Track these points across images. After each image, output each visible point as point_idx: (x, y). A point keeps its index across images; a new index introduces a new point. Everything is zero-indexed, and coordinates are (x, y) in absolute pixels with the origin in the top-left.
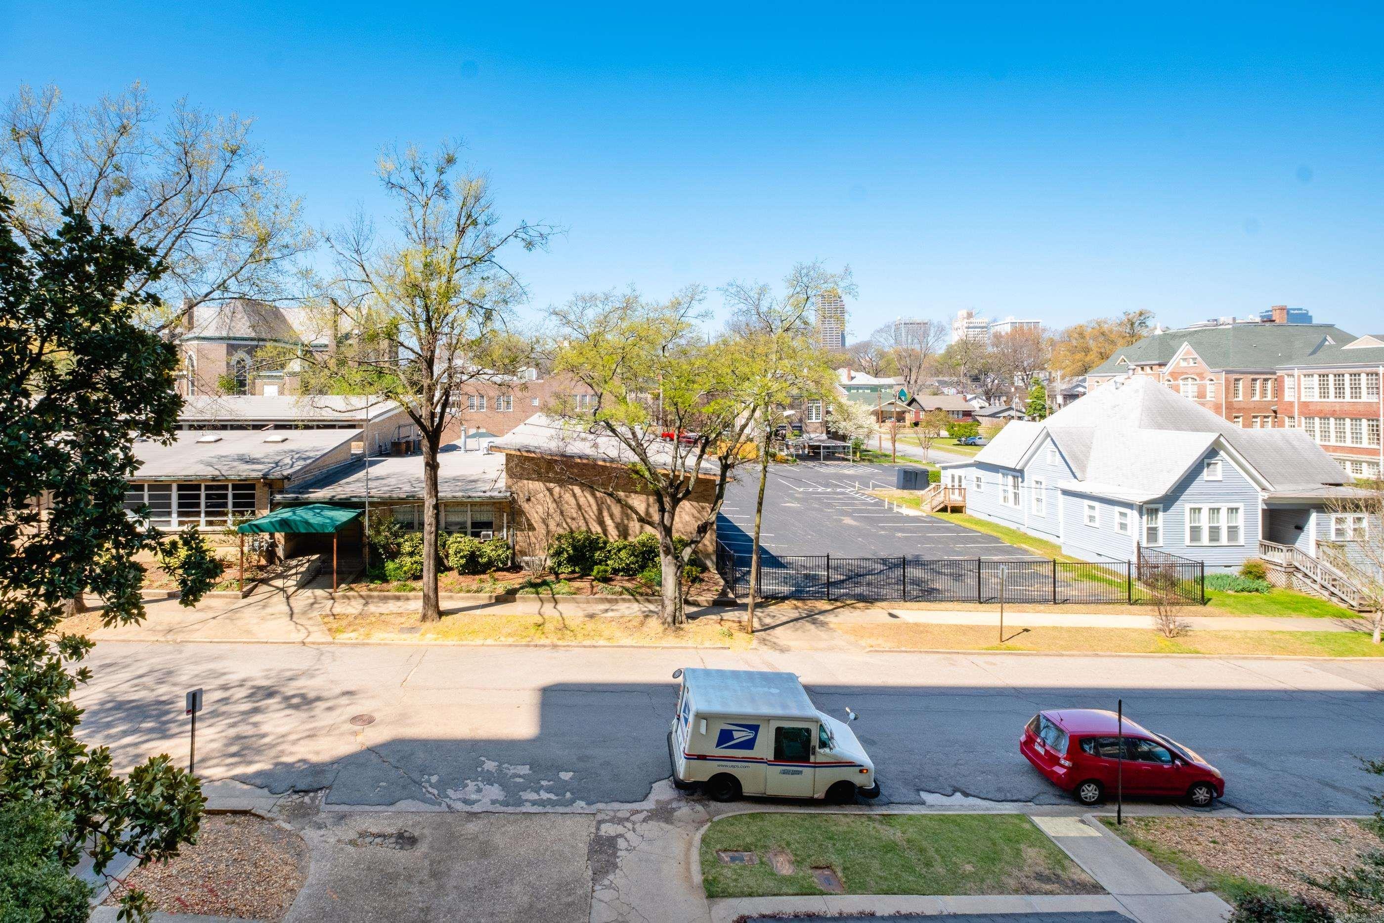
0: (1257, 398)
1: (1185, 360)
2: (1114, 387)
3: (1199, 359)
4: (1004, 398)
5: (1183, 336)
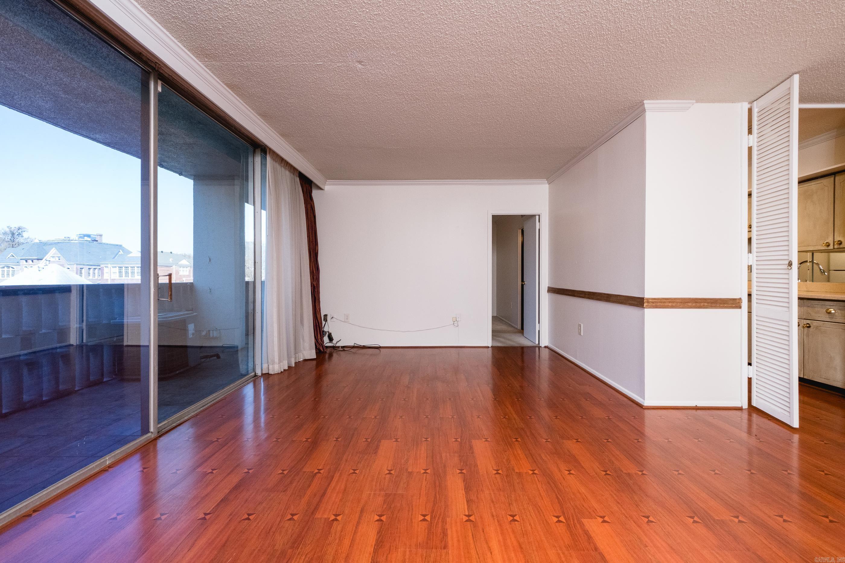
1: (54, 257)
3: (62, 257)
5: (51, 244)
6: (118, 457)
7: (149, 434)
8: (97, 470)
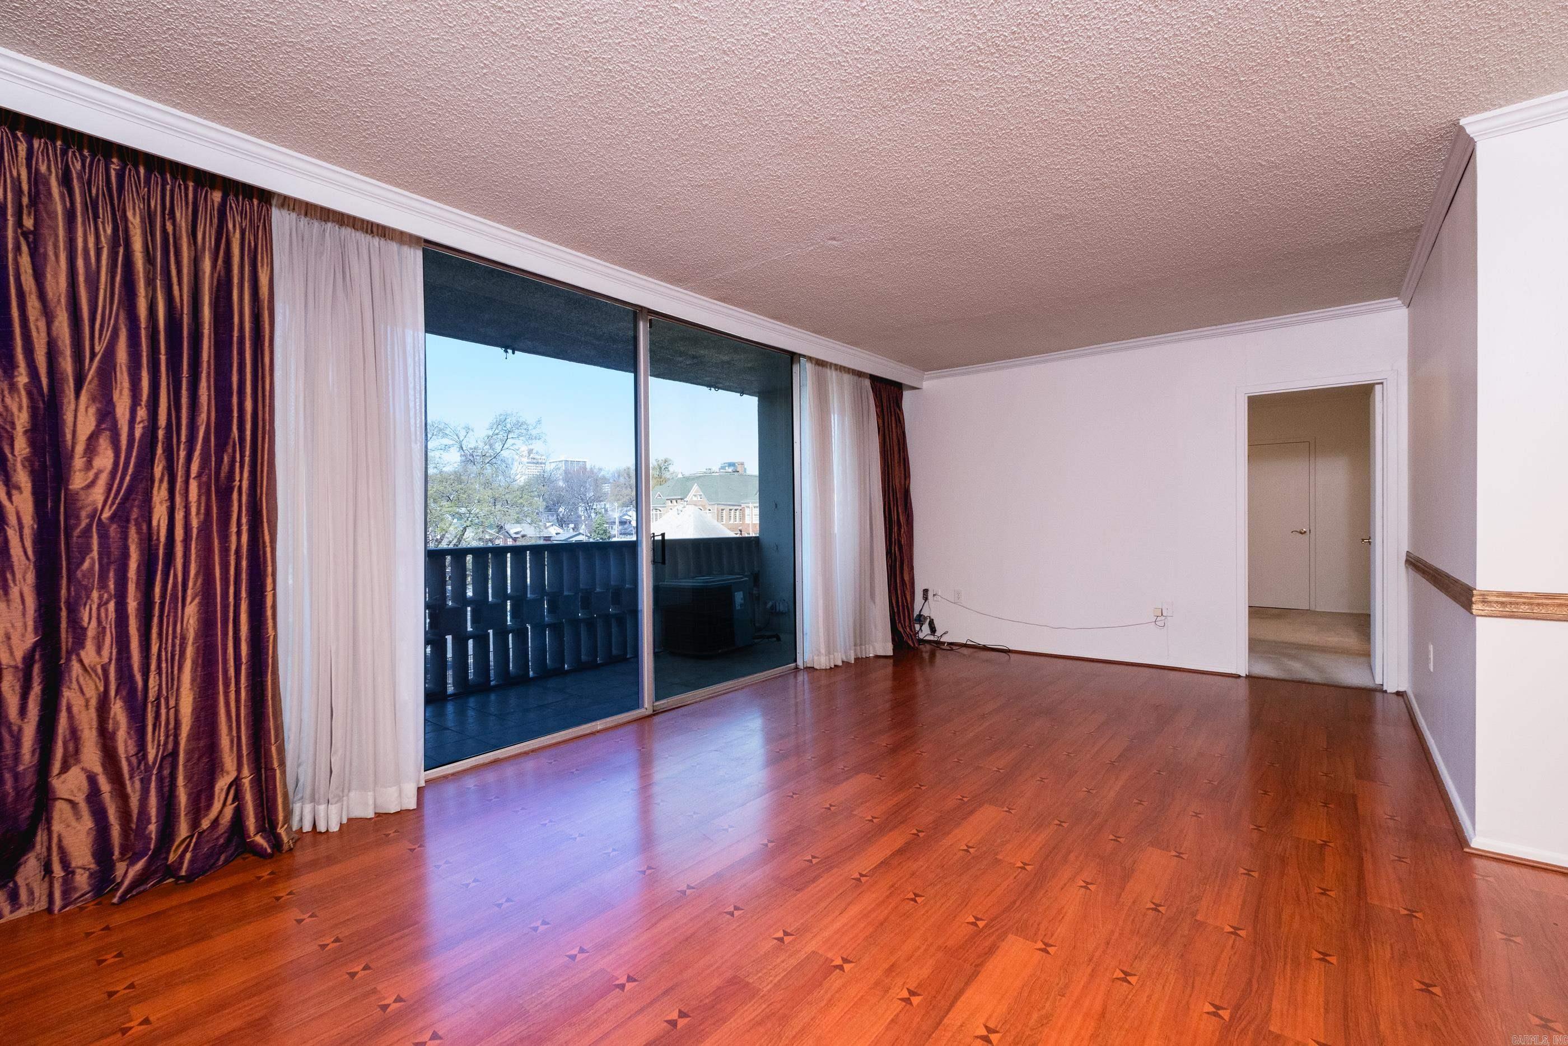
0: (732, 522)
1: (695, 496)
2: (676, 513)
3: (703, 496)
4: (572, 526)
5: (693, 479)
6: (608, 725)
7: (643, 710)
8: (588, 731)
